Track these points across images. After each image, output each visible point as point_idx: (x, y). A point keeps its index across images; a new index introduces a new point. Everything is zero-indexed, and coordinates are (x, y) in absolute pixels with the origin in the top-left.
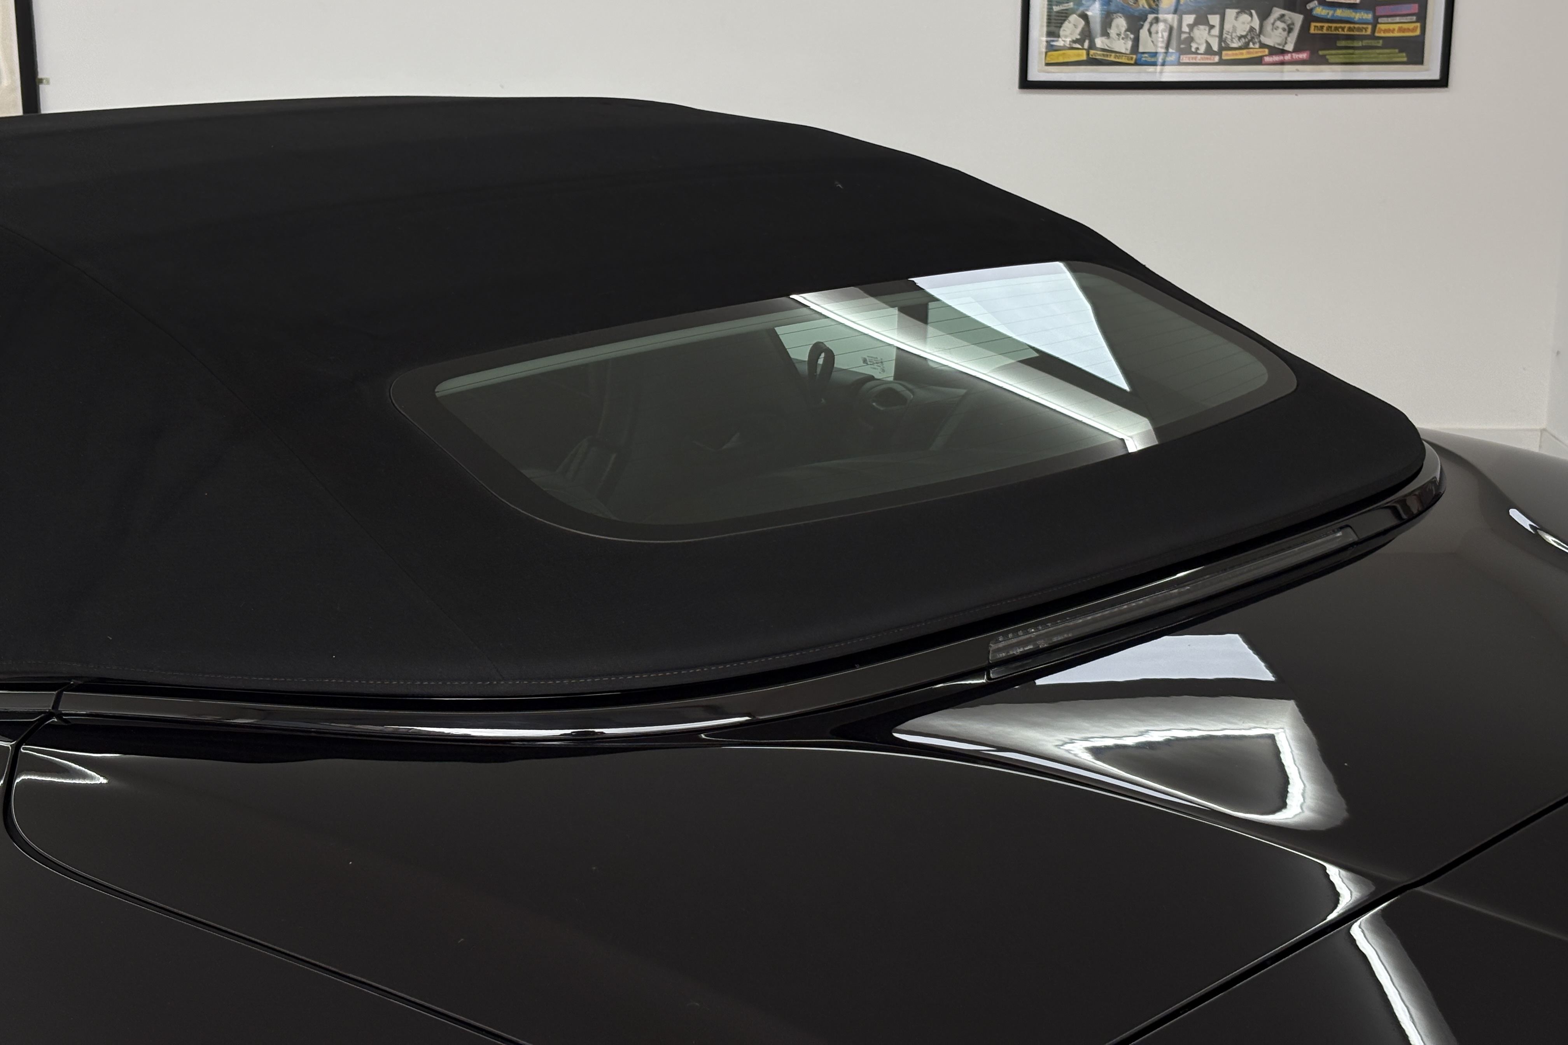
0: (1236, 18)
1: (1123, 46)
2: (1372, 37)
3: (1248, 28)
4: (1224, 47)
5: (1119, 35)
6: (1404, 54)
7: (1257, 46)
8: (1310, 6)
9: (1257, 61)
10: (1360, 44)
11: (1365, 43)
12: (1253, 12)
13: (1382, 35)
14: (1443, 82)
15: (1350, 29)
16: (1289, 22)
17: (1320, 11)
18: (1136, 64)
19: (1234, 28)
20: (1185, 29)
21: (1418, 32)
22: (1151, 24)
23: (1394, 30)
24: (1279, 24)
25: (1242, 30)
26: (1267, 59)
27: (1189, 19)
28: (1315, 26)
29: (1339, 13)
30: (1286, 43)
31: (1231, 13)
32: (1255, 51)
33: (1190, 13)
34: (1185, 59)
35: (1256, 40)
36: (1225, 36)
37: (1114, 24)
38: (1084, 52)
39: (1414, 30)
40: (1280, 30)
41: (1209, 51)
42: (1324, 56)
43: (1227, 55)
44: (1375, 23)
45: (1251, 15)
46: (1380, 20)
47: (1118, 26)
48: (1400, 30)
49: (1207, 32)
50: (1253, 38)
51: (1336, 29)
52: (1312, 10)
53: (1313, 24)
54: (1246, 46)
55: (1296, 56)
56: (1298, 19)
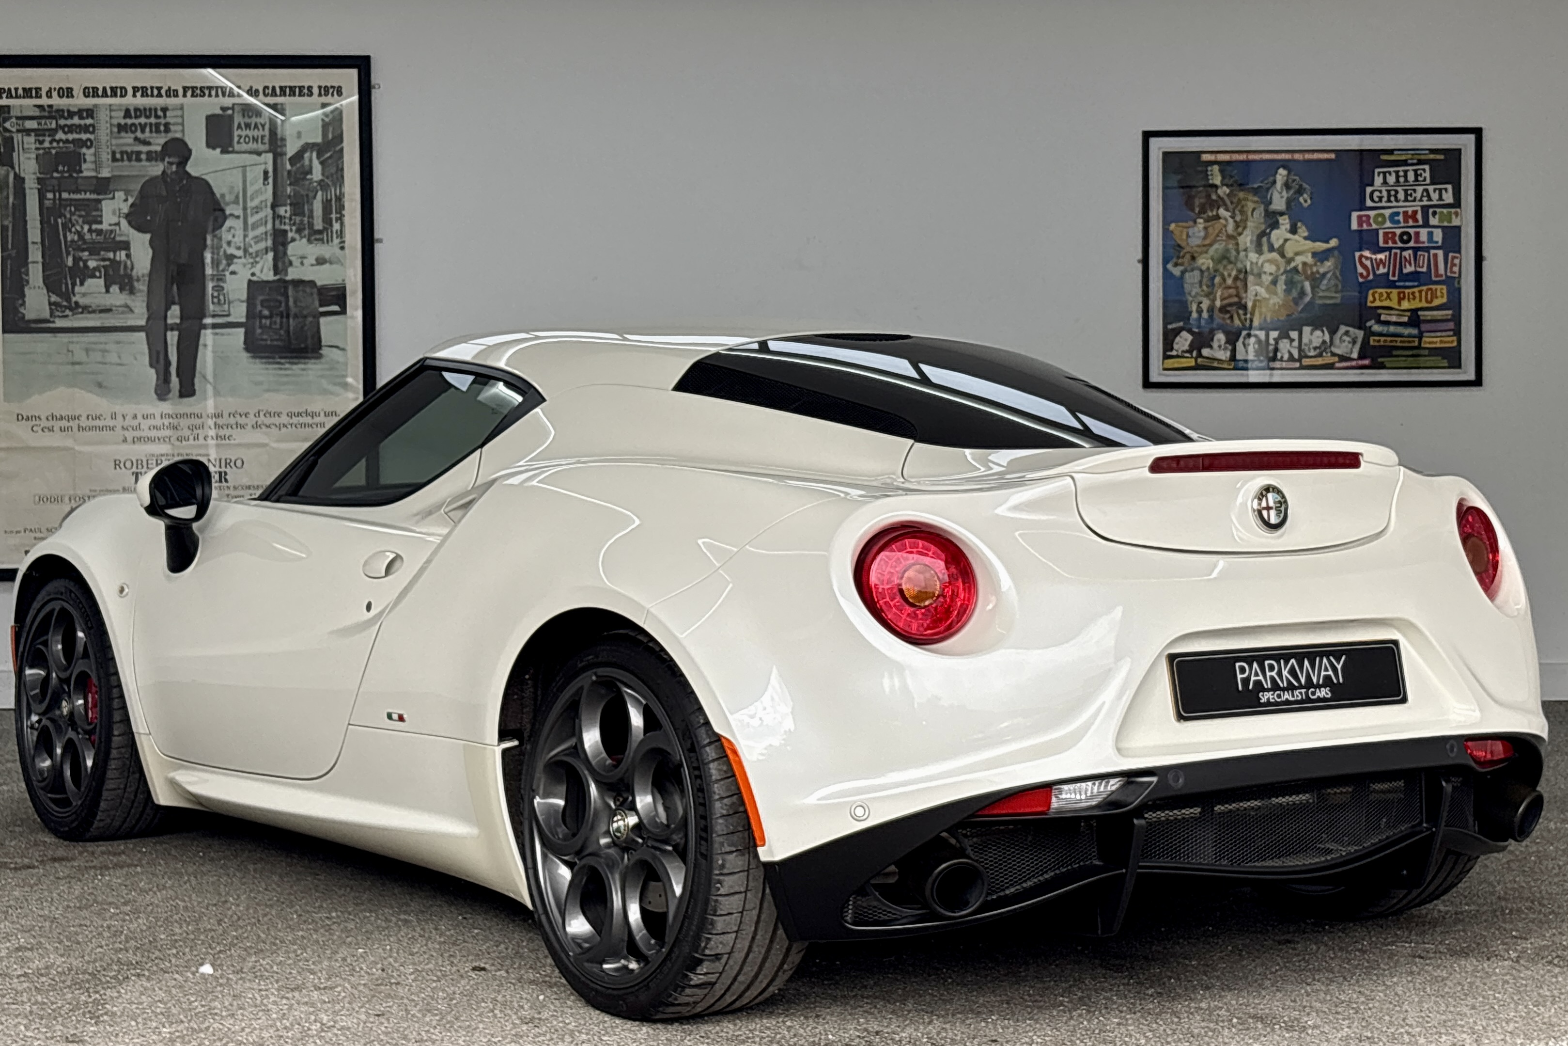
0: (1311, 334)
1: (1224, 355)
2: (1419, 347)
3: (1321, 340)
4: (1303, 355)
5: (1220, 347)
6: (1445, 361)
7: (1329, 354)
8: (1368, 324)
9: (1330, 366)
10: (1410, 353)
11: (1415, 352)
12: (1325, 329)
13: (1428, 346)
14: (1478, 382)
15: (1401, 342)
16: (1353, 336)
17: (1377, 328)
18: (1235, 369)
19: (1311, 341)
20: (1272, 342)
21: (1455, 344)
22: (1245, 338)
23: (1436, 343)
24: (1345, 338)
25: (1317, 342)
26: (1338, 365)
27: (1274, 334)
28: (1374, 340)
29: (1392, 329)
30: (1351, 352)
31: (1307, 330)
32: (1328, 359)
33: (1275, 330)
34: (1272, 365)
35: (1328, 350)
36: (1303, 347)
37: (1215, 338)
38: (1193, 360)
39: (1452, 342)
40: (1346, 343)
41: (1291, 358)
42: (1383, 363)
43: (1306, 362)
44: (1420, 337)
45: (1323, 332)
46: (1425, 334)
47: (1219, 340)
48: (1441, 342)
49: (1288, 345)
50: (1325, 350)
51: (1391, 341)
52: (1370, 327)
53: (1372, 338)
54: (1320, 355)
55: (1361, 362)
56: (1360, 334)
